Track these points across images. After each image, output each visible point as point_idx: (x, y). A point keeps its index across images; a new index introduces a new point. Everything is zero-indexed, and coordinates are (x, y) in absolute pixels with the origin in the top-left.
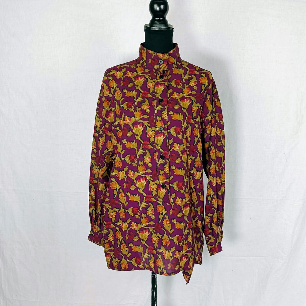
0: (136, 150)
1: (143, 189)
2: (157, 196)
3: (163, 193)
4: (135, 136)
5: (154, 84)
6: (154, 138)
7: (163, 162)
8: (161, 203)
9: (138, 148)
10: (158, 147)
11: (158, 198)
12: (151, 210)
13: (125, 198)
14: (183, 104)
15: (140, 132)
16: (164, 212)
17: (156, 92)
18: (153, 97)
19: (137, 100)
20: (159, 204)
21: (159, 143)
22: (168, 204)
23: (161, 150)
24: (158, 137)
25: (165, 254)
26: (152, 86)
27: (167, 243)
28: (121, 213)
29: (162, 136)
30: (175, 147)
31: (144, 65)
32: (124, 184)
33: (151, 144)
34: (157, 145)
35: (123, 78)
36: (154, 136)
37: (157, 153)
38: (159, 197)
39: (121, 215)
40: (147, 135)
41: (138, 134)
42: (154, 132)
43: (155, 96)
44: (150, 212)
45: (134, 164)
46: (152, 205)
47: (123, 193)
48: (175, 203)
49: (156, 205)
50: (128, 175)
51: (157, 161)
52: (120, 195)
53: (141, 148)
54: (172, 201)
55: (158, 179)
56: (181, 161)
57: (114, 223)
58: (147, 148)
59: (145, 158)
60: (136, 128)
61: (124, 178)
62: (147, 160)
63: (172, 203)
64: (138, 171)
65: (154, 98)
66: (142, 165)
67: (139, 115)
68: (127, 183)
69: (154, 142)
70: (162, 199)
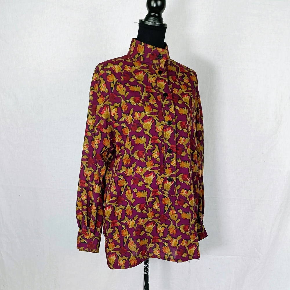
0: (145, 145)
1: (150, 185)
2: (163, 189)
3: (169, 186)
4: (145, 131)
5: (155, 79)
6: (163, 132)
7: (170, 156)
8: (166, 196)
9: (147, 143)
10: (166, 141)
11: (165, 192)
12: (156, 204)
13: (132, 195)
14: (185, 99)
15: (149, 126)
16: (170, 204)
17: (159, 87)
18: (156, 91)
19: (143, 95)
20: (165, 196)
21: (167, 137)
22: (173, 196)
23: (169, 144)
24: (166, 131)
25: (172, 242)
26: (153, 81)
27: (174, 231)
28: (127, 210)
29: (170, 130)
30: (181, 141)
31: (141, 59)
32: (132, 181)
33: (160, 139)
34: (165, 139)
35: (122, 72)
36: (163, 130)
37: (165, 147)
38: (165, 190)
39: (127, 213)
40: (156, 130)
41: (147, 129)
42: (163, 126)
43: (159, 91)
44: (156, 206)
45: (143, 160)
46: (157, 199)
47: (130, 190)
48: (179, 194)
49: (161, 198)
50: (136, 172)
51: (165, 155)
52: (127, 192)
53: (150, 143)
54: (177, 193)
55: (165, 173)
56: (186, 154)
57: (119, 221)
58: (156, 142)
59: (153, 153)
60: (145, 123)
61: (132, 174)
62: (156, 155)
63: (177, 194)
64: (146, 166)
65: (158, 92)
66: (150, 160)
67: (149, 109)
68: (134, 179)
69: (162, 136)
70: (168, 192)
